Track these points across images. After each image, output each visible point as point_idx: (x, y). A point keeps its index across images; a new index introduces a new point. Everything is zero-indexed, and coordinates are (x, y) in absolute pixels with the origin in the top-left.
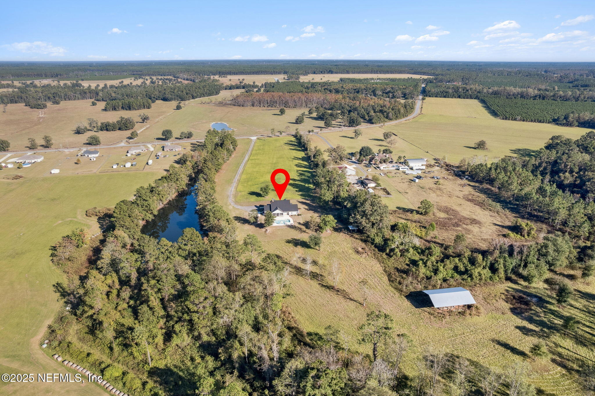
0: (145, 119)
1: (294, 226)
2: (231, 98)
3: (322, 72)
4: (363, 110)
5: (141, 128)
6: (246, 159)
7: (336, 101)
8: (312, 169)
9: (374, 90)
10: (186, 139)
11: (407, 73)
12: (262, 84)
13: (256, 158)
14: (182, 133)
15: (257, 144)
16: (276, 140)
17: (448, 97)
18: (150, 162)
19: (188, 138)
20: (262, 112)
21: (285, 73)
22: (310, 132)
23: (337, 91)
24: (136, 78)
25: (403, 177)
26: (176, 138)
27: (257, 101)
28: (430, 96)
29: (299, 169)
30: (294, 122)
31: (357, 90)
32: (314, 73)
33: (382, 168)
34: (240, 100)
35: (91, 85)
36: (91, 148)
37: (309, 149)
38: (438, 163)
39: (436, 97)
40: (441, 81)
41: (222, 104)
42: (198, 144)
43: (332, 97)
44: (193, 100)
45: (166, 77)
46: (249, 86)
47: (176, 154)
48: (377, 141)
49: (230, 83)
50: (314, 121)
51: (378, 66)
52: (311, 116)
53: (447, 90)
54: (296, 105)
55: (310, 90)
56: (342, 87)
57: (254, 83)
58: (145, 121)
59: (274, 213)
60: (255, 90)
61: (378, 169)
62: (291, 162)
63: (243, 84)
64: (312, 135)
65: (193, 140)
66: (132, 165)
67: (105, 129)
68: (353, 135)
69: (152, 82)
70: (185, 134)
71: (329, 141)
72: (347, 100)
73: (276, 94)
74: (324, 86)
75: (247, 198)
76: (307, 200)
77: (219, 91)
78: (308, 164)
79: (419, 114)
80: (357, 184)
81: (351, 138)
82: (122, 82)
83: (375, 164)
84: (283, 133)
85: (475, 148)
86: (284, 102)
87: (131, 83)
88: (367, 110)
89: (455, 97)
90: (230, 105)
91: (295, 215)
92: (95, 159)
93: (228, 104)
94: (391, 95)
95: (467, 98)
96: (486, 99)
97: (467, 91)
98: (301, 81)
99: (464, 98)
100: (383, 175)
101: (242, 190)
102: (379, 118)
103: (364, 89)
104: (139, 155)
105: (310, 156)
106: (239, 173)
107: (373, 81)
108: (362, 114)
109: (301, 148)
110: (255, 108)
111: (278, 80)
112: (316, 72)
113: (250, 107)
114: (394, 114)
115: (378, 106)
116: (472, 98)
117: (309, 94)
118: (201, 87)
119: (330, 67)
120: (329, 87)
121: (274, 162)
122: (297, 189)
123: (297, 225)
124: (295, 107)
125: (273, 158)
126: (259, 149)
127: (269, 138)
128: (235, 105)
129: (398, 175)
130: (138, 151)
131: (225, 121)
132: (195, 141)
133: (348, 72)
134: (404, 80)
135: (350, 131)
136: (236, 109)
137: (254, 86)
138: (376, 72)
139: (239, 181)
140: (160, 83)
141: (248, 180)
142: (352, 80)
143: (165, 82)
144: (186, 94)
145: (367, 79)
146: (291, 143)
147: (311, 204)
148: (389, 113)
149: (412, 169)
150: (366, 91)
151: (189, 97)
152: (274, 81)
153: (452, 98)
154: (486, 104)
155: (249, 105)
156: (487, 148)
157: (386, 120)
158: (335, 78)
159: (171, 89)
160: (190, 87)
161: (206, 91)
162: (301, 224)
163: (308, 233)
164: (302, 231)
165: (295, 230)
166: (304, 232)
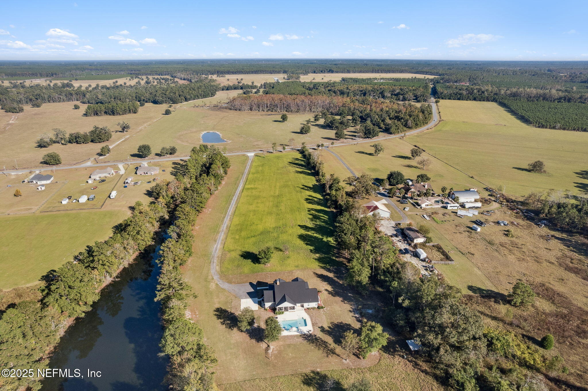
0: (124, 128)
1: (314, 337)
2: (227, 101)
3: (322, 71)
4: (377, 116)
5: (119, 139)
6: (240, 188)
7: (344, 105)
8: (329, 207)
9: (382, 91)
10: (168, 156)
11: (409, 73)
12: (261, 85)
13: (252, 186)
14: (163, 149)
15: (254, 164)
16: (278, 158)
17: (463, 100)
18: (114, 194)
19: (171, 154)
20: (261, 117)
21: (285, 72)
22: (319, 146)
23: (342, 93)
24: (132, 78)
25: (456, 222)
26: (157, 155)
27: (256, 105)
28: (443, 98)
29: (311, 206)
30: (299, 131)
31: (364, 92)
32: (314, 72)
33: (423, 206)
34: (237, 103)
35: (82, 85)
36: (46, 170)
37: (321, 174)
38: (494, 196)
39: (449, 99)
40: (448, 81)
41: (217, 108)
42: (181, 163)
43: (339, 100)
44: (186, 103)
45: (162, 77)
46: (248, 86)
47: (151, 180)
48: (402, 159)
49: (227, 84)
50: (322, 130)
51: (378, 65)
52: (318, 123)
53: (461, 92)
54: (299, 109)
55: (313, 92)
56: (347, 88)
57: (253, 83)
58: (125, 130)
59: (280, 306)
60: (254, 90)
61: (419, 207)
62: (299, 194)
63: (242, 84)
64: (321, 150)
65: (176, 158)
66: (88, 199)
67: (75, 141)
68: (372, 150)
69: (147, 83)
70: (167, 150)
71: (343, 159)
72: (357, 103)
73: (277, 97)
74: (327, 87)
75: (238, 266)
76: (329, 270)
77: (215, 92)
78: (321, 198)
79: (440, 121)
80: (396, 236)
81: (370, 154)
82: (117, 82)
83: (412, 198)
84: (286, 147)
85: (529, 171)
86: (285, 106)
87: (125, 84)
88: (381, 117)
89: (470, 100)
90: (226, 108)
91: (313, 308)
92: (43, 188)
93: (223, 108)
94: (401, 97)
95: (483, 101)
96: (506, 102)
97: (483, 92)
98: (302, 81)
99: (480, 100)
100: (428, 218)
101: (232, 248)
102: (396, 126)
103: (372, 91)
104: (103, 181)
105: (324, 185)
106: (230, 214)
107: (376, 81)
108: (375, 121)
109: (310, 170)
110: (253, 112)
111: (278, 80)
112: (317, 72)
113: (247, 111)
114: (413, 121)
115: (393, 111)
116: (489, 101)
117: (313, 97)
118: (196, 88)
119: (329, 66)
120: (333, 88)
121: (277, 194)
122: (312, 248)
123: (320, 334)
124: (298, 111)
125: (275, 187)
126: (257, 172)
127: (269, 154)
128: (231, 109)
129: (447, 217)
130: (103, 175)
131: (218, 130)
132: (179, 159)
133: (349, 72)
134: (408, 80)
135: (366, 144)
136: (232, 114)
137: (253, 87)
138: (377, 71)
139: (229, 228)
140: (156, 83)
141: (241, 228)
142: (356, 81)
143: (160, 82)
144: (178, 96)
145: (370, 79)
146: (297, 162)
147: (335, 279)
148: (407, 120)
149: (463, 206)
150: (374, 93)
151: (182, 99)
152: (273, 81)
153: (467, 100)
154: (510, 108)
155: (246, 109)
156: (545, 171)
157: (405, 129)
158: (336, 77)
159: (163, 90)
160: (184, 88)
161: (200, 92)
162: (324, 331)
163: (338, 355)
164: (329, 350)
165: (317, 348)
166: (333, 352)
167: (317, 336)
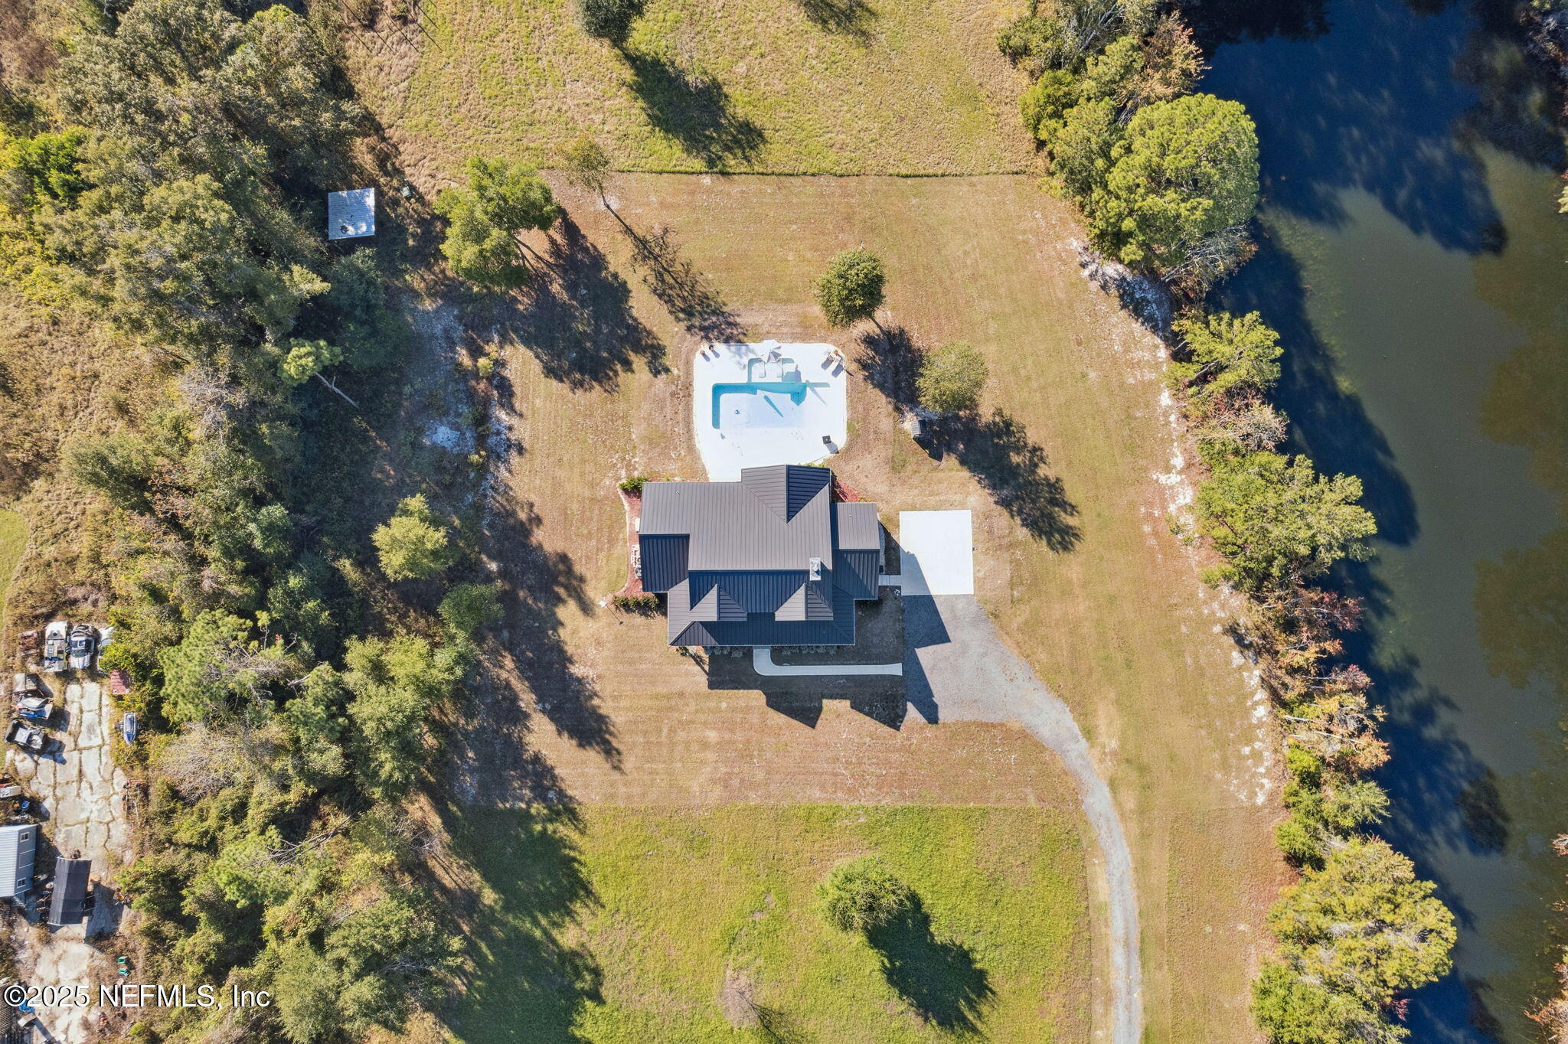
1: (697, 322)
123: (672, 333)
162: (652, 346)
163: (628, 231)
164: (656, 259)
165: (694, 270)
166: (645, 250)
167: (683, 325)
